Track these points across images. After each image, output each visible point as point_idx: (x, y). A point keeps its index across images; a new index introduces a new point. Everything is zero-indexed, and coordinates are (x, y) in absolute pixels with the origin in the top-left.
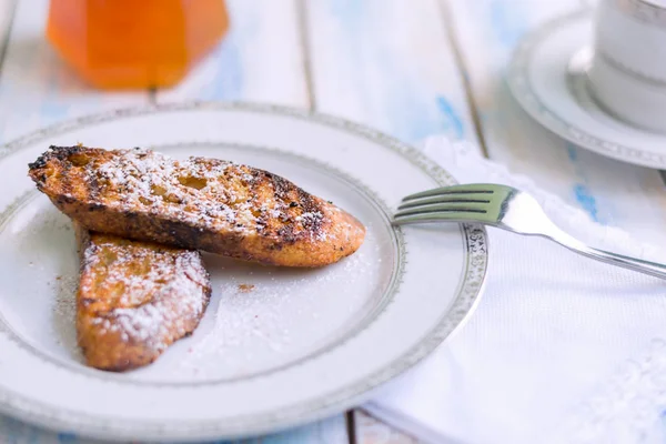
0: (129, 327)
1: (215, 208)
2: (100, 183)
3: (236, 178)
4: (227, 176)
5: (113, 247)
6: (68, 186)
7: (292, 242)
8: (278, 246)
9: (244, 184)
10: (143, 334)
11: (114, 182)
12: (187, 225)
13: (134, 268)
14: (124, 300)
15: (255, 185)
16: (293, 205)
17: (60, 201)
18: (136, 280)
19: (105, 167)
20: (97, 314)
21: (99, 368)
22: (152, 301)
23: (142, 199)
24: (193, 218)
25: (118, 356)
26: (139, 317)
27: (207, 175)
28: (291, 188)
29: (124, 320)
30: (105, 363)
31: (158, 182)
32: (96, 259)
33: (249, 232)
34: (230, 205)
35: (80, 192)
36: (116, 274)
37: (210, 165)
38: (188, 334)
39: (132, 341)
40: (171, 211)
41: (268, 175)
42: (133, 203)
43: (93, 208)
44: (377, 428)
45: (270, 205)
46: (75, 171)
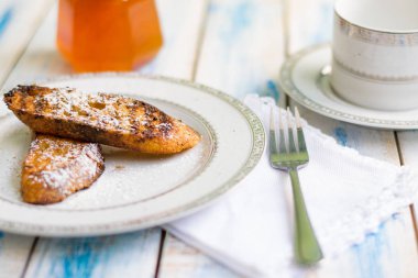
0: (48, 180)
1: (108, 119)
2: (42, 105)
3: (123, 104)
4: (118, 103)
5: (48, 141)
6: (24, 105)
7: (151, 138)
8: (143, 140)
9: (128, 107)
10: (56, 185)
11: (50, 104)
12: (89, 127)
13: (58, 152)
14: (49, 167)
15: (134, 108)
16: (155, 119)
17: (19, 114)
18: (58, 158)
19: (47, 97)
20: (31, 174)
21: (30, 203)
22: (64, 168)
23: (65, 113)
24: (93, 124)
25: (40, 196)
26: (55, 175)
27: (106, 102)
28: (156, 110)
29: (46, 177)
30: (33, 200)
31: (76, 104)
32: (37, 147)
33: (126, 132)
34: (117, 118)
35: (30, 108)
36: (47, 154)
37: (109, 97)
38: (85, 188)
39: (49, 188)
40: (81, 119)
41: (143, 104)
42: (60, 115)
43: (37, 117)
44: (177, 244)
45: (141, 118)
46: (29, 98)
